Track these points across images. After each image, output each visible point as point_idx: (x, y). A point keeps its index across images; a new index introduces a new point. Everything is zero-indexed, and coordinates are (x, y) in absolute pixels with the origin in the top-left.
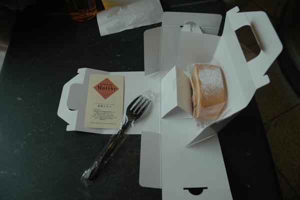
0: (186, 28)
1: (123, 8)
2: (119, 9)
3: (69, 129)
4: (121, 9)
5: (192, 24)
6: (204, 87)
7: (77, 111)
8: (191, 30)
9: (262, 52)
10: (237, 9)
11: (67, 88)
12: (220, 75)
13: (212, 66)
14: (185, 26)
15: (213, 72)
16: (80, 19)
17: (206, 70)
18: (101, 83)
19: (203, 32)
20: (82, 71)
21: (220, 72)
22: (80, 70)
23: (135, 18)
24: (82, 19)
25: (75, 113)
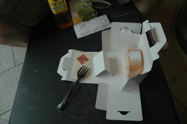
0: (124, 30)
1: (87, 23)
2: (85, 23)
3: (62, 79)
4: (86, 23)
5: (126, 28)
6: (131, 60)
7: (67, 71)
8: (126, 31)
9: (157, 43)
10: (147, 21)
11: (62, 59)
12: (140, 54)
13: (137, 50)
14: (123, 29)
15: (137, 53)
16: (63, 28)
17: (133, 52)
18: (80, 57)
19: (132, 32)
20: (70, 51)
21: (140, 53)
22: (69, 51)
23: (95, 27)
24: (64, 28)
25: (66, 71)
